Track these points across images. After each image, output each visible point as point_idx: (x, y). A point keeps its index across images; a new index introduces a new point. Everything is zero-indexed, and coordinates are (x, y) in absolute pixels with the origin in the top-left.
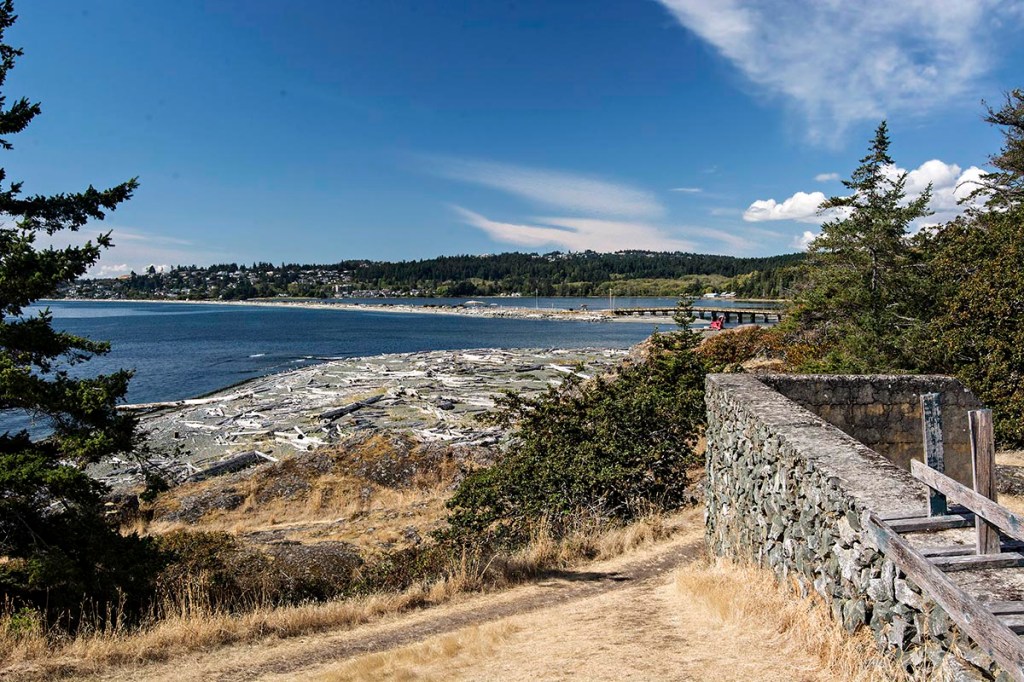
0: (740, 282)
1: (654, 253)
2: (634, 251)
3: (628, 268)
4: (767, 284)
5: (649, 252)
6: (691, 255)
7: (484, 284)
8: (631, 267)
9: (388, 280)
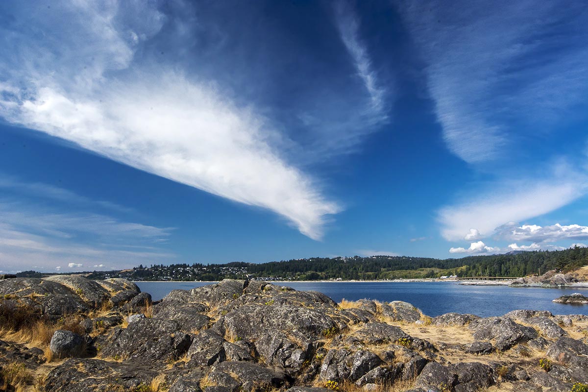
0: (458, 270)
1: (391, 257)
2: (381, 256)
3: (387, 265)
4: (474, 271)
5: (389, 257)
6: (411, 258)
7: (322, 274)
8: (389, 264)
9: (268, 272)
